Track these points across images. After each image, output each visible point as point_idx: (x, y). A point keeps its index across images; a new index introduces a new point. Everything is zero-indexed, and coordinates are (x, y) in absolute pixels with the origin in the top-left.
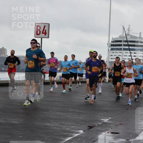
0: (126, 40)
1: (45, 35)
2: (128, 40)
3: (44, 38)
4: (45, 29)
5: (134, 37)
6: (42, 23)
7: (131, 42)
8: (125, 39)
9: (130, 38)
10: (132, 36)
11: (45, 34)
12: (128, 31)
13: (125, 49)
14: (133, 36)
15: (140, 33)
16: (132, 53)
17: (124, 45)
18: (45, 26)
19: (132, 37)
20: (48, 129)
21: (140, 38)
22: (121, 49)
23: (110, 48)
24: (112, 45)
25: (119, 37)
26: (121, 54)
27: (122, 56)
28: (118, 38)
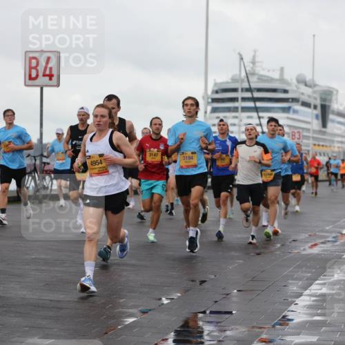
0: (248, 87)
1: (51, 79)
2: (253, 86)
3: (46, 86)
4: (50, 65)
5: (266, 78)
6: (42, 51)
7: (259, 90)
8: (246, 85)
9: (256, 82)
10: (262, 76)
11: (51, 76)
12: (251, 65)
13: (245, 109)
14: (265, 76)
15: (282, 70)
16: (263, 118)
17: (244, 99)
18: (49, 59)
19: (261, 79)
20: (61, 308)
21: (282, 80)
22: (236, 109)
23: (209, 108)
24: (214, 100)
25: (230, 81)
26: (236, 121)
27: (240, 126)
28: (227, 83)
